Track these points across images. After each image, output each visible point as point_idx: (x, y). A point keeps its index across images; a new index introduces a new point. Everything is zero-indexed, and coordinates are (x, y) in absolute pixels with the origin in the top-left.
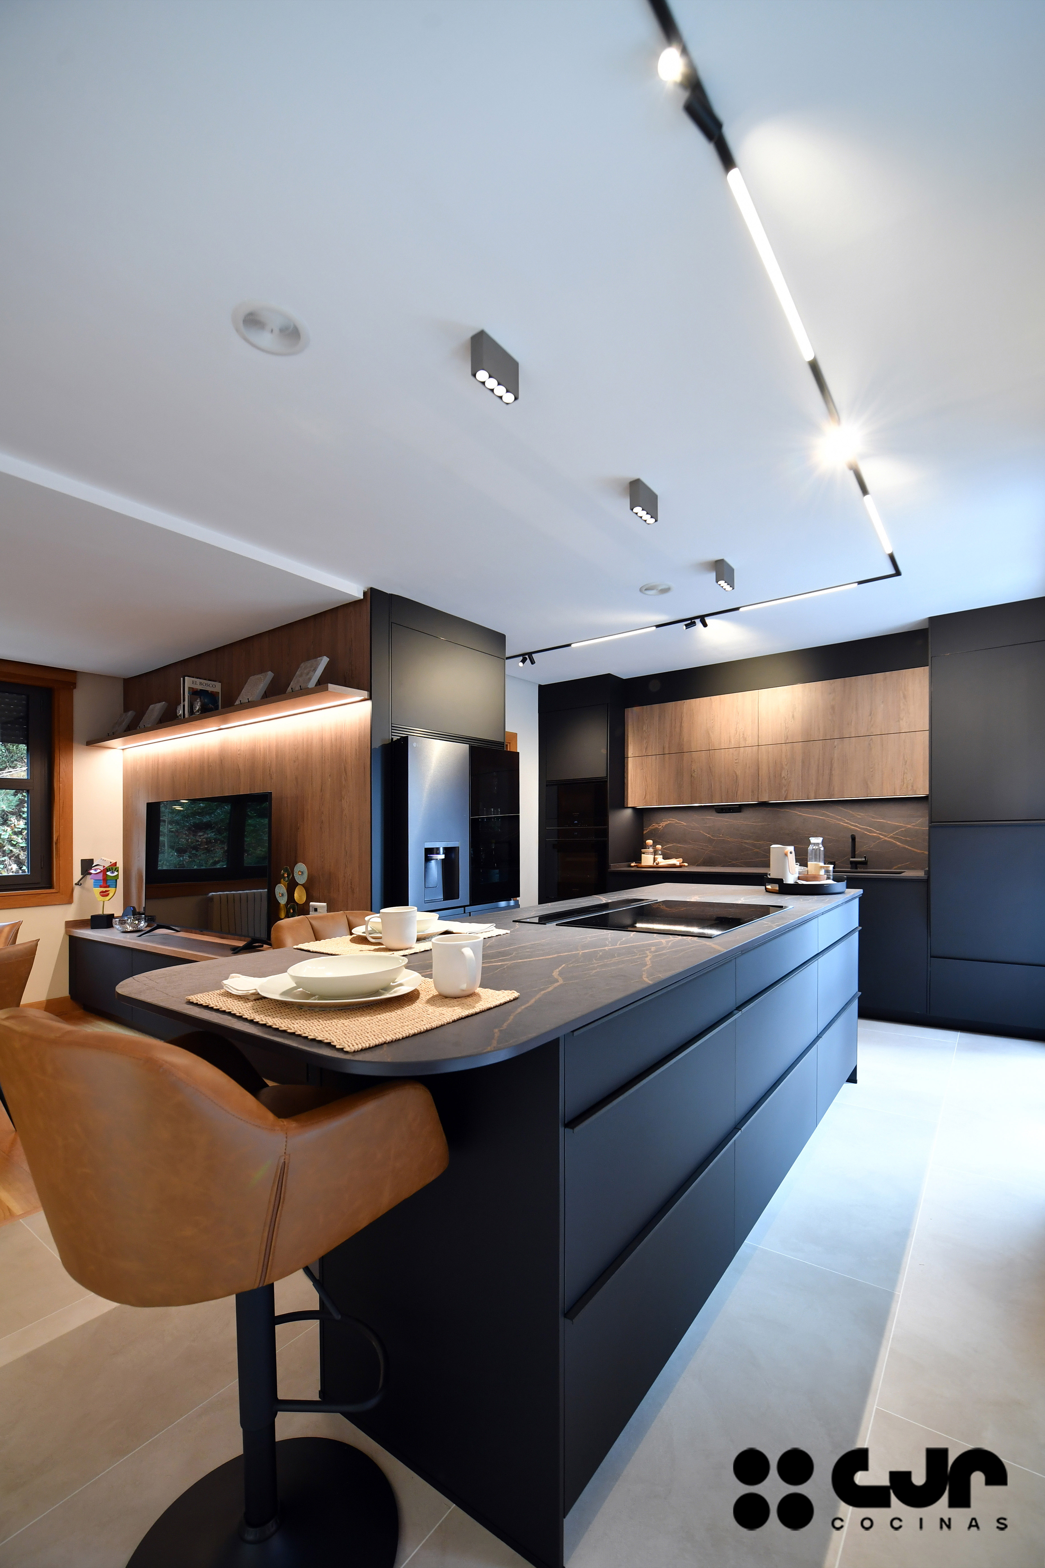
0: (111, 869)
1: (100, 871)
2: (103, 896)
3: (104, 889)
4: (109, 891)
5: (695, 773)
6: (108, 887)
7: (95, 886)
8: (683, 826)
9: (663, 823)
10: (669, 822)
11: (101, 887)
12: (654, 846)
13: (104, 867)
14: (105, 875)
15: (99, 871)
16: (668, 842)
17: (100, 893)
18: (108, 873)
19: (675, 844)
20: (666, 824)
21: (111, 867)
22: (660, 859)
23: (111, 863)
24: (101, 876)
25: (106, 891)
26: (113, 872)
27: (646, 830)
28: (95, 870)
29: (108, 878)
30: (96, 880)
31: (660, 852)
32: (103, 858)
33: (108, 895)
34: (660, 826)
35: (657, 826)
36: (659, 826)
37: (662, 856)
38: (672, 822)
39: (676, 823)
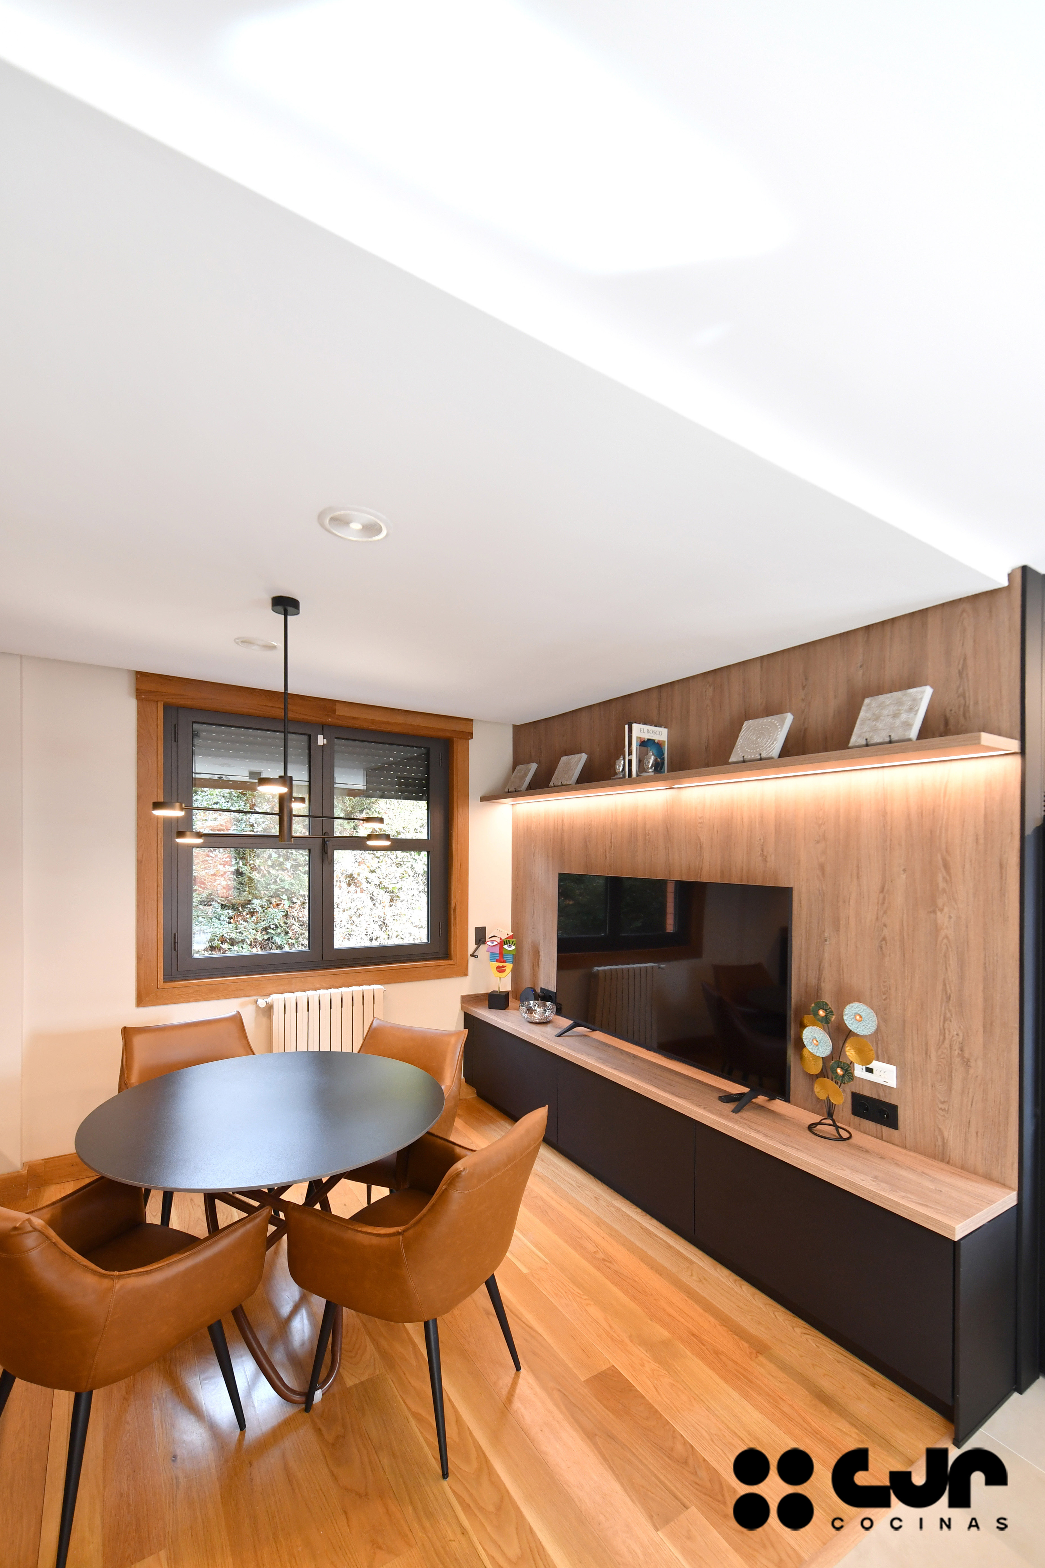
0: (508, 942)
1: (497, 943)
2: (499, 971)
3: (501, 964)
4: (505, 966)
6: (504, 962)
7: (491, 960)
11: (497, 962)
13: (501, 939)
14: (501, 948)
15: (495, 943)
17: (497, 968)
18: (506, 947)
21: (507, 940)
23: (508, 935)
24: (497, 950)
25: (503, 967)
26: (510, 945)
28: (492, 942)
29: (504, 952)
30: (492, 954)
32: (500, 929)
33: (504, 971)
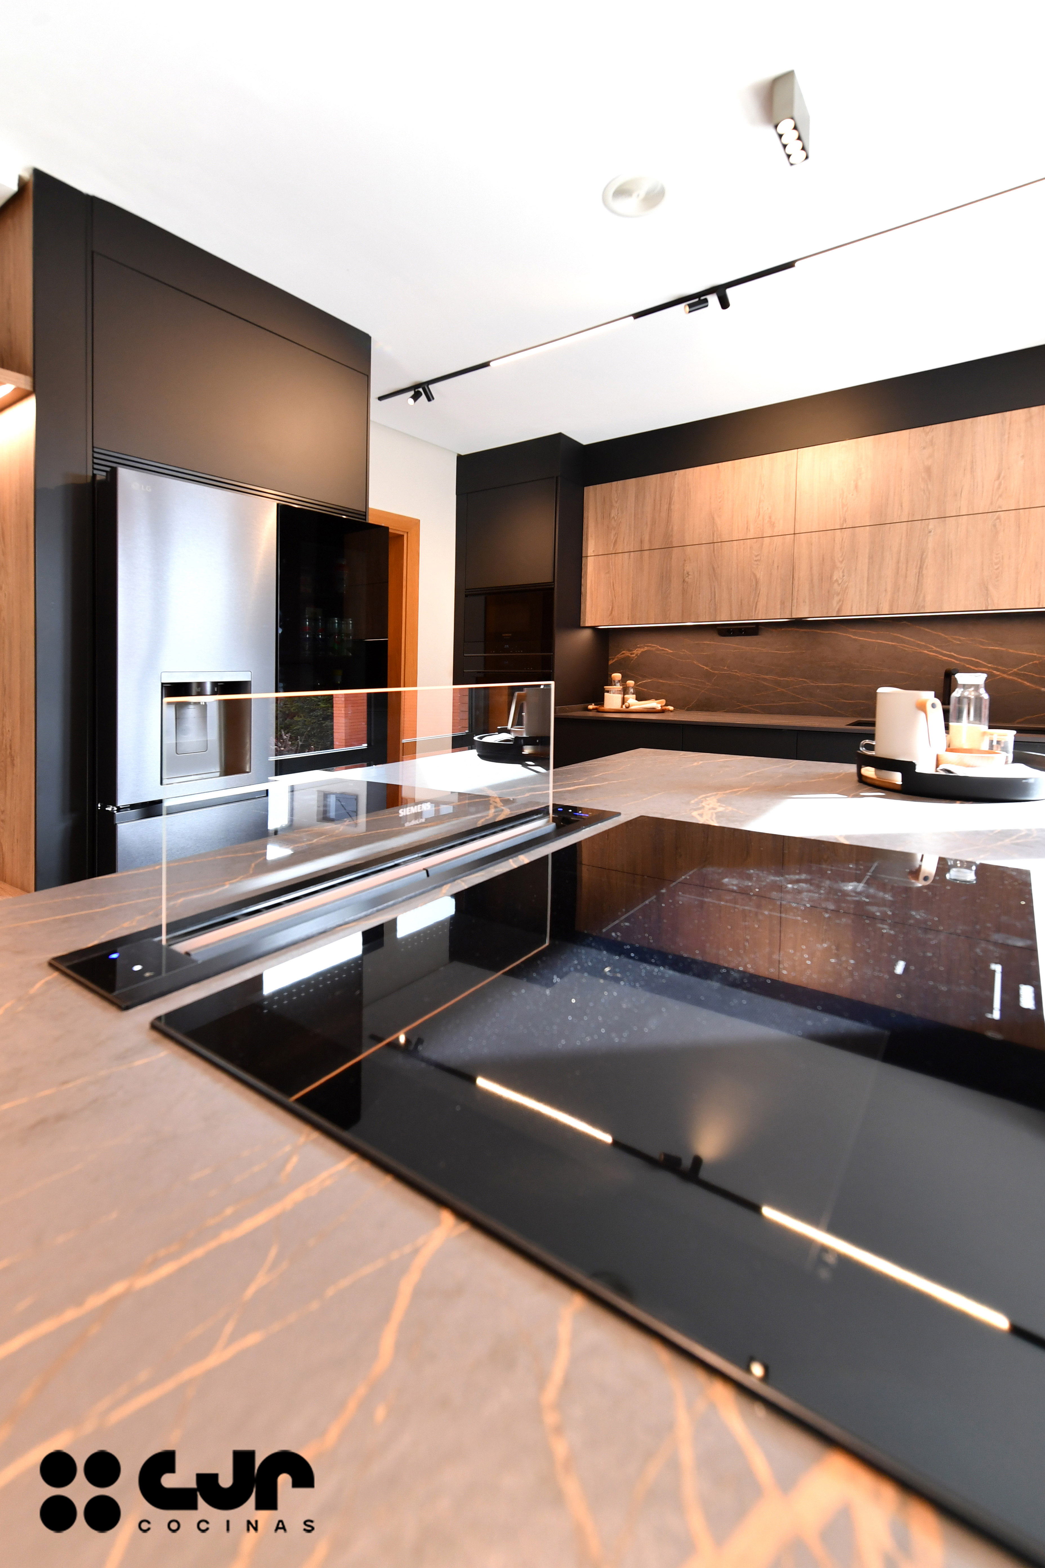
5: (690, 577)
8: (667, 654)
9: (637, 651)
10: (646, 648)
12: (623, 681)
16: (644, 677)
19: (655, 680)
20: (642, 652)
22: (631, 700)
27: (613, 659)
31: (632, 690)
34: (633, 654)
35: (628, 654)
36: (631, 654)
37: (634, 696)
38: (651, 649)
39: (658, 650)
